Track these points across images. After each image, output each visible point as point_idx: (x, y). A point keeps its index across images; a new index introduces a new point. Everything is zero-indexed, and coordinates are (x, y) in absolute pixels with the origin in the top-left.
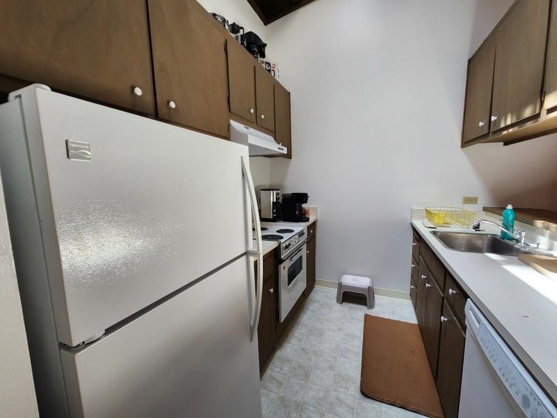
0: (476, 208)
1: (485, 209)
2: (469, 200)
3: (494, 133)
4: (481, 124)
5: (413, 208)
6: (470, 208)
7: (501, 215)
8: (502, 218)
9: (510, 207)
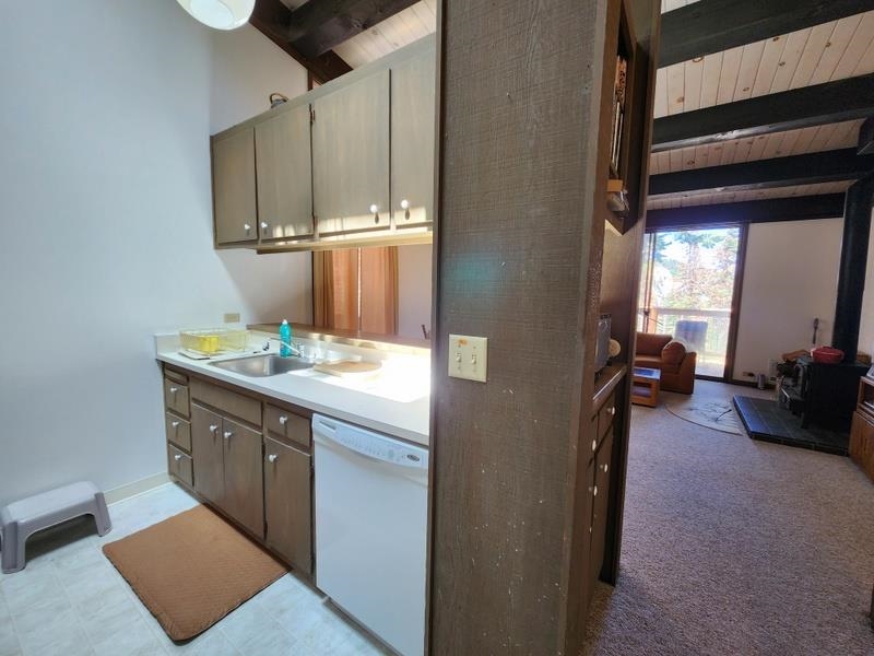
0: (240, 327)
1: (249, 328)
2: (232, 318)
3: (264, 241)
4: (247, 227)
5: (157, 335)
6: (233, 326)
7: (278, 333)
8: (278, 336)
9: (285, 322)
